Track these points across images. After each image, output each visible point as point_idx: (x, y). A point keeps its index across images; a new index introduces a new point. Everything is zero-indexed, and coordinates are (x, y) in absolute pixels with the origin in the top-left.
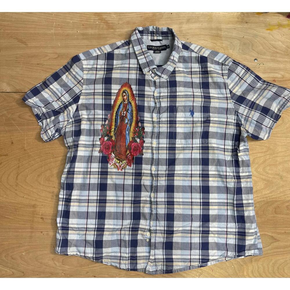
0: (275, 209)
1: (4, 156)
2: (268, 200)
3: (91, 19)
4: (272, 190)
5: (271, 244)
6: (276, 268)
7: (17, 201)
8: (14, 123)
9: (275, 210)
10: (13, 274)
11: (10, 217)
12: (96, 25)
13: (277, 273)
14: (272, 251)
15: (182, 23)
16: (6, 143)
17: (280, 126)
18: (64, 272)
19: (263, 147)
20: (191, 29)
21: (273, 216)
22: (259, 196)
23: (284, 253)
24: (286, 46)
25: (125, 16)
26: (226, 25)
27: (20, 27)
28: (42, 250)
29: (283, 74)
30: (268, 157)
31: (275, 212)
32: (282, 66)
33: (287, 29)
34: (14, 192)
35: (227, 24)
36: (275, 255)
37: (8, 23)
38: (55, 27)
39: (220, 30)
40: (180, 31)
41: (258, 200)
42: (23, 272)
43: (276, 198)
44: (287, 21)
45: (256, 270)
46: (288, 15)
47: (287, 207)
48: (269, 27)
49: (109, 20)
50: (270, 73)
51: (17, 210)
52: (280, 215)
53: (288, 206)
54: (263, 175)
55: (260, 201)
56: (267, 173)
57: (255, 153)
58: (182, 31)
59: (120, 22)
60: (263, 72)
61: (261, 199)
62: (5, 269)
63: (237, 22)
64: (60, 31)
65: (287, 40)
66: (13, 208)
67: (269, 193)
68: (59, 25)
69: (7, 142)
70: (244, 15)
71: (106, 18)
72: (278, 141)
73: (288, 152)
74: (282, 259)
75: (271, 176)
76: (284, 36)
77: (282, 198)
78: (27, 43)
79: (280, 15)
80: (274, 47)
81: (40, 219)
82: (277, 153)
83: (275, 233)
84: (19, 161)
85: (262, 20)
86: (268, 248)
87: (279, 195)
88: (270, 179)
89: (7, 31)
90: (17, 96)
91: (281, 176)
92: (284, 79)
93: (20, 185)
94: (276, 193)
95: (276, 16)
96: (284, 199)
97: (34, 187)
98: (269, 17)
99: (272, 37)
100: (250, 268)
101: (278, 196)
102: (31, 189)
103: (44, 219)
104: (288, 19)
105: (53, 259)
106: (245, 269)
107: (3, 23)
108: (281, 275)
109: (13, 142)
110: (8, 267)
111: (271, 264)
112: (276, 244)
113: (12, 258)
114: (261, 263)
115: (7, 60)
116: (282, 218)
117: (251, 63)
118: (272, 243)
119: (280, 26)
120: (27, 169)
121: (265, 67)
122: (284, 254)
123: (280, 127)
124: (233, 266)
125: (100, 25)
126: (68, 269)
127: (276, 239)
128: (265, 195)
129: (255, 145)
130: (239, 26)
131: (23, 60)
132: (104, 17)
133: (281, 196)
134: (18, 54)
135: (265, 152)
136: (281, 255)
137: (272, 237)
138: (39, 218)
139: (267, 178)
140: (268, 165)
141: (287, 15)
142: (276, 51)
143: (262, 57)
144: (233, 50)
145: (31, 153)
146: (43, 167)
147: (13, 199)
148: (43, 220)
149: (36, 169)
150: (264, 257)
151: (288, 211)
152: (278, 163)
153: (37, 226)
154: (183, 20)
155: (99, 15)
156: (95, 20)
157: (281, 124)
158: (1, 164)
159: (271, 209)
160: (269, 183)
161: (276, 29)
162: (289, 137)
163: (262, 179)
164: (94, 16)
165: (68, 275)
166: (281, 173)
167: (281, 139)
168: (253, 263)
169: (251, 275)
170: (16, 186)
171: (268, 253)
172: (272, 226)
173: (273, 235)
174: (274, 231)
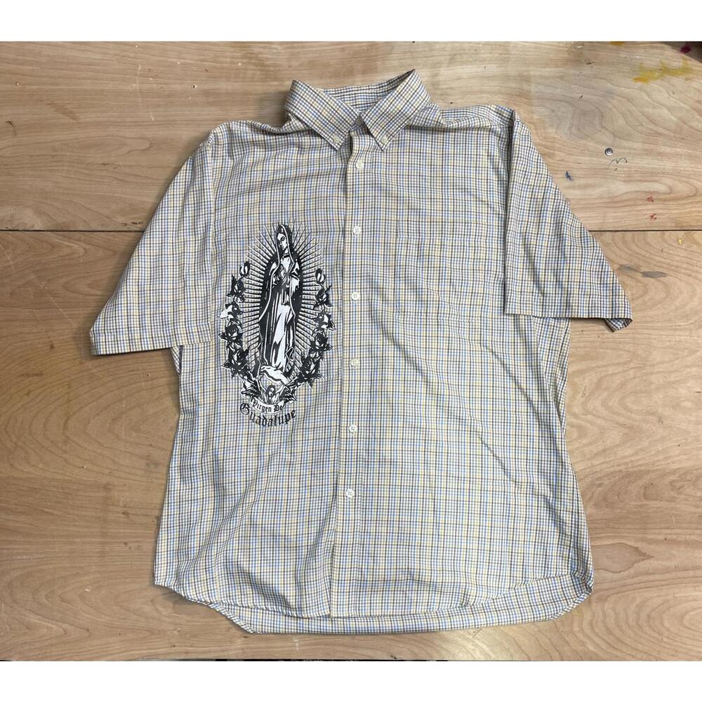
0: (645, 488)
1: (36, 377)
2: (631, 470)
3: (226, 57)
4: (640, 447)
5: (632, 566)
7: (69, 476)
8: (54, 301)
9: (644, 492)
10: (66, 634)
11: (55, 512)
12: (238, 69)
13: (647, 628)
14: (636, 580)
15: (438, 65)
16: (37, 348)
17: (660, 303)
18: (179, 629)
19: (621, 352)
20: (458, 79)
21: (638, 504)
22: (610, 461)
23: (663, 583)
24: (680, 120)
26: (541, 69)
27: (60, 77)
28: (128, 581)
29: (670, 184)
30: (631, 374)
31: (645, 495)
32: (668, 165)
33: (680, 79)
34: (61, 457)
35: (544, 66)
36: (641, 588)
37: (31, 68)
38: (141, 76)
39: (527, 79)
40: (433, 84)
42: (88, 630)
43: (647, 464)
44: (681, 60)
45: (600, 621)
47: (671, 483)
48: (642, 75)
49: (267, 59)
50: (641, 181)
51: (69, 496)
52: (655, 502)
53: (673, 481)
54: (618, 414)
55: (613, 473)
56: (630, 411)
57: (604, 366)
58: (438, 85)
59: (294, 63)
60: (626, 179)
61: (614, 466)
62: (47, 624)
63: (566, 62)
64: (155, 86)
65: (682, 105)
66: (59, 492)
67: (632, 455)
68: (149, 70)
69: (39, 346)
70: (583, 45)
71: (261, 53)
72: (655, 339)
73: (677, 362)
74: (659, 596)
75: (638, 417)
76: (674, 96)
77: (662, 465)
78: (78, 115)
79: (666, 46)
80: (651, 121)
81: (122, 516)
83: (642, 541)
84: (69, 388)
85: (625, 57)
86: (626, 573)
87: (655, 459)
88: (637, 423)
89: (28, 87)
90: (57, 240)
91: (660, 417)
92: (672, 195)
93: (74, 442)
94: (648, 455)
95: (657, 48)
96: (664, 466)
97: (105, 445)
98: (641, 51)
99: (647, 98)
100: (587, 617)
101: (651, 461)
102: (99, 451)
103: (131, 516)
104: (683, 55)
105: (152, 601)
106: (576, 618)
107: (20, 67)
108: (655, 631)
109: (54, 345)
110: (53, 619)
112: (645, 565)
113: (63, 600)
114: (611, 606)
115: (31, 156)
116: (658, 507)
117: (596, 159)
118: (637, 562)
119: (665, 71)
120: (87, 405)
121: (630, 168)
122: (662, 586)
123: (659, 306)
125: (247, 69)
126: (188, 621)
127: (644, 554)
128: (625, 457)
129: (602, 348)
130: (571, 71)
131: (68, 154)
132: (256, 50)
133: (658, 461)
134: (57, 141)
135: (625, 363)
136: (654, 589)
137: (636, 549)
138: (119, 512)
139: (628, 421)
140: (631, 393)
142: (655, 129)
143: (625, 143)
144: (557, 128)
145: (95, 371)
146: (124, 401)
147: (61, 472)
148: (128, 517)
149: (109, 406)
150: (618, 593)
151: (672, 493)
152: (653, 386)
153: (115, 531)
154: (439, 58)
155: (243, 46)
156: (233, 57)
157: (665, 299)
158: (28, 394)
159: (634, 489)
160: (632, 432)
161: (657, 78)
162: (681, 330)
163: (617, 424)
164: (232, 49)
165: (187, 636)
166: (660, 410)
167: (661, 333)
168: (594, 604)
169: (588, 631)
170: (65, 442)
171: (625, 585)
172: (638, 526)
173: (639, 545)
174: (641, 536)
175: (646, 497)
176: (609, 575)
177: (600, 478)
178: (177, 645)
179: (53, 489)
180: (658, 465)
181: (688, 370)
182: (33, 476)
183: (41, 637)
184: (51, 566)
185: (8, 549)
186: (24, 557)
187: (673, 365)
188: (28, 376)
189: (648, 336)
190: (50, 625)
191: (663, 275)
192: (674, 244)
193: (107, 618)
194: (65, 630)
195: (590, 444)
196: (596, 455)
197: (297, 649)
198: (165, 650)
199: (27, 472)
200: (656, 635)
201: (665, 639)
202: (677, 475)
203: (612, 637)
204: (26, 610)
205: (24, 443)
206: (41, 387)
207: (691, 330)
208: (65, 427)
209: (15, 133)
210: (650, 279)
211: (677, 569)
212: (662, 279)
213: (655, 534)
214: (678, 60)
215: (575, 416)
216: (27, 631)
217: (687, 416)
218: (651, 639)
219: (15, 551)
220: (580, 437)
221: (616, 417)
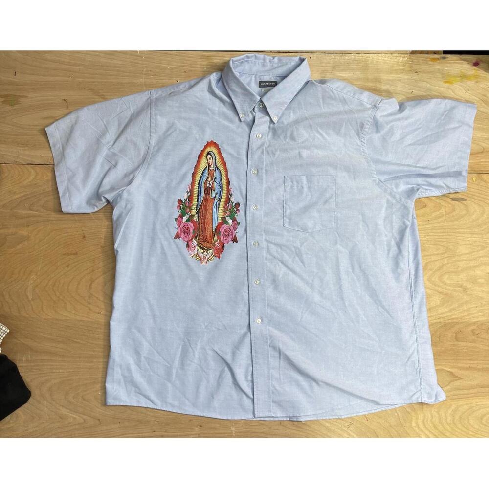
0: (456, 334)
1: (73, 256)
2: (447, 322)
3: (197, 64)
4: (452, 307)
5: (449, 384)
6: (457, 417)
7: (91, 319)
9: (456, 336)
11: (81, 342)
12: (204, 71)
13: (459, 425)
14: (452, 393)
15: (325, 72)
17: (462, 217)
18: (158, 420)
19: (440, 247)
21: (453, 344)
22: (434, 316)
23: (469, 395)
26: (388, 75)
27: (96, 74)
30: (446, 261)
33: (473, 82)
34: (87, 306)
35: (389, 73)
36: (455, 399)
37: (78, 68)
38: (145, 74)
39: (380, 81)
41: (432, 321)
42: (99, 420)
43: (457, 318)
44: (473, 70)
45: (429, 420)
46: (474, 62)
47: (473, 330)
48: (447, 79)
51: (91, 332)
52: (464, 343)
53: (474, 330)
54: (439, 286)
55: (436, 323)
56: (445, 284)
57: (428, 255)
61: (436, 319)
62: (73, 415)
63: (403, 71)
64: (153, 80)
65: (474, 97)
66: (85, 329)
67: (448, 312)
68: (151, 71)
69: (76, 236)
70: (413, 61)
72: (460, 239)
73: (474, 254)
74: (466, 404)
75: (450, 288)
76: (469, 92)
77: (466, 319)
78: (106, 96)
79: (464, 62)
82: (459, 256)
83: (455, 368)
85: (439, 69)
87: (462, 315)
88: (450, 292)
89: (77, 79)
91: (465, 289)
93: (95, 297)
94: (458, 312)
95: (459, 63)
96: (468, 319)
98: (448, 65)
99: (453, 94)
100: (421, 417)
101: (460, 316)
104: (474, 67)
106: (413, 418)
107: (73, 67)
108: (464, 427)
109: (86, 236)
110: (76, 412)
111: (450, 412)
112: (457, 383)
113: (84, 400)
114: (436, 410)
116: (465, 346)
118: (452, 381)
119: (464, 77)
122: (469, 397)
123: (462, 219)
124: (396, 414)
125: (209, 72)
126: (164, 415)
127: (456, 377)
128: (444, 313)
129: (428, 244)
130: (406, 77)
132: (215, 61)
133: (464, 316)
135: (442, 254)
136: (464, 399)
137: (451, 373)
139: (444, 290)
140: (446, 273)
147: (86, 316)
151: (473, 337)
152: (460, 269)
154: (326, 68)
155: (208, 58)
156: (202, 65)
157: (465, 215)
158: (68, 266)
159: (450, 334)
160: (447, 298)
161: (458, 82)
162: (476, 234)
163: (438, 292)
164: (200, 60)
165: (163, 425)
166: (464, 284)
167: (464, 235)
168: (425, 409)
169: (421, 427)
170: (90, 297)
172: (452, 358)
173: (453, 370)
174: (455, 364)
175: (457, 339)
178: (156, 431)
179: (80, 327)
180: (464, 319)
181: (481, 259)
182: (68, 318)
183: (69, 424)
184: (77, 377)
185: (50, 365)
186: (61, 371)
187: (472, 256)
188: (68, 254)
189: (456, 237)
190: (75, 416)
191: (464, 200)
192: (471, 181)
193: (112, 412)
194: (84, 420)
197: (234, 435)
198: (149, 434)
199: (64, 316)
200: (466, 430)
201: (471, 433)
202: (476, 326)
203: (437, 431)
204: (60, 405)
205: (64, 297)
206: (77, 262)
207: (482, 234)
208: (90, 288)
209: (67, 107)
210: (457, 202)
211: (479, 386)
212: (464, 202)
213: (463, 363)
216: (60, 419)
217: (481, 288)
218: (462, 433)
219: (56, 367)
221: (437, 288)
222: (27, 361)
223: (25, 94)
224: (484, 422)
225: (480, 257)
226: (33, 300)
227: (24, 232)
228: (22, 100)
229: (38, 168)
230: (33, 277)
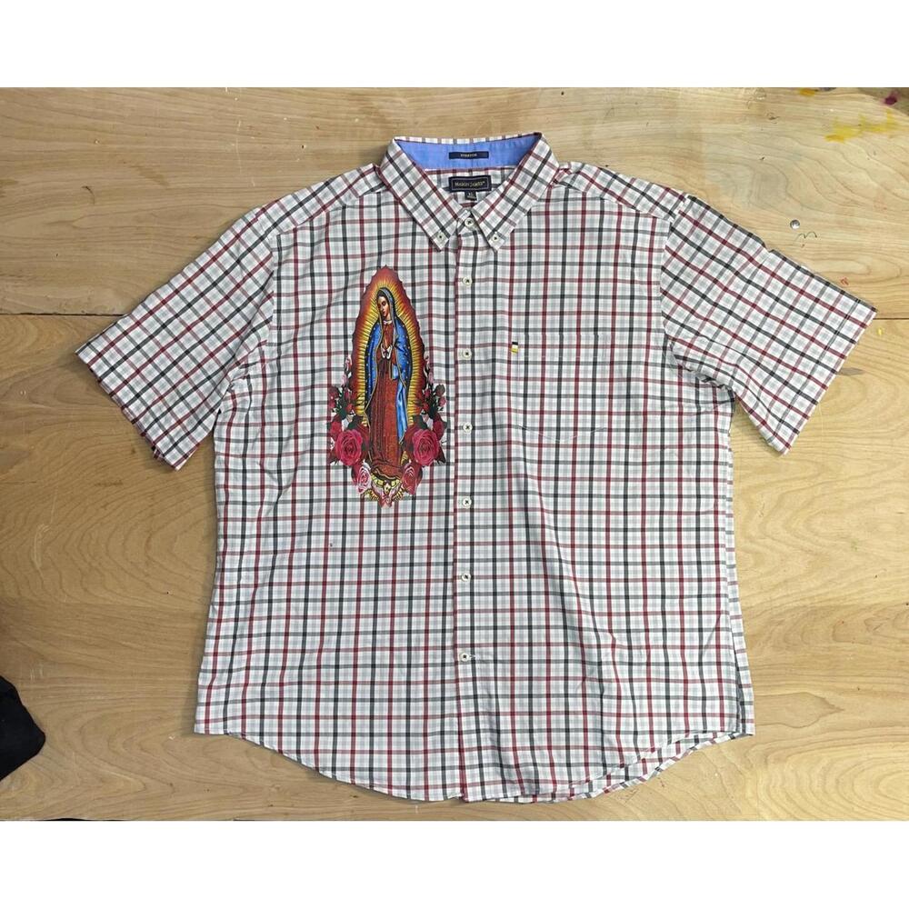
0: (834, 627)
1: (114, 487)
2: (818, 605)
3: (340, 112)
4: (829, 578)
5: (817, 720)
6: (831, 781)
7: (150, 604)
9: (834, 631)
11: (134, 645)
12: (354, 126)
13: (835, 795)
14: (821, 737)
15: (592, 121)
16: (117, 453)
17: (854, 406)
18: (278, 786)
19: (809, 464)
20: (616, 137)
21: (826, 645)
22: (793, 594)
23: (856, 741)
24: (882, 186)
25: (432, 100)
26: (715, 126)
27: (146, 134)
29: (869, 263)
30: (819, 490)
31: (834, 636)
32: (867, 240)
33: (884, 137)
34: (142, 581)
35: (718, 121)
36: (828, 747)
37: (110, 123)
38: (241, 134)
39: (694, 137)
40: (585, 143)
42: (171, 785)
43: (838, 599)
44: (885, 113)
45: (778, 785)
46: (887, 97)
47: (866, 622)
48: (835, 131)
49: (390, 114)
50: (832, 259)
51: (152, 628)
52: (848, 644)
53: (868, 620)
54: (804, 539)
55: (796, 608)
56: (817, 534)
57: (786, 480)
58: (591, 145)
59: (421, 119)
60: (816, 257)
61: (796, 601)
63: (746, 117)
64: (257, 146)
65: (885, 167)
66: (140, 622)
67: (820, 588)
68: (251, 127)
69: (118, 450)
70: (765, 95)
71: (381, 107)
72: (848, 449)
73: (874, 476)
74: (850, 757)
75: (826, 542)
76: (875, 157)
77: (854, 599)
78: (167, 180)
79: (867, 97)
80: (846, 187)
82: (846, 481)
83: (831, 690)
84: (152, 499)
85: (817, 111)
86: (811, 728)
87: (847, 593)
88: (824, 549)
89: (109, 146)
91: (854, 543)
92: (871, 277)
93: (157, 563)
94: (839, 587)
95: (856, 98)
96: (858, 601)
98: (836, 102)
99: (842, 160)
100: (763, 779)
101: (842, 595)
102: (187, 574)
104: (887, 107)
105: (246, 751)
106: (749, 781)
107: (100, 122)
108: (844, 799)
109: (137, 449)
110: (131, 772)
111: (818, 769)
112: (833, 719)
113: (142, 749)
114: (791, 768)
115: (112, 228)
116: (850, 651)
117: (780, 233)
118: (824, 715)
119: (865, 127)
120: (173, 520)
121: (820, 244)
122: (856, 744)
123: (854, 409)
124: (717, 775)
125: (365, 126)
126: (288, 776)
127: (832, 707)
128: (810, 590)
130: (752, 129)
131: (155, 225)
132: (375, 104)
133: (850, 595)
134: (142, 210)
135: (812, 477)
136: (845, 748)
137: (823, 700)
139: (814, 546)
140: (818, 513)
141: (887, 95)
142: (852, 198)
143: (814, 214)
144: (732, 197)
145: (182, 480)
147: (142, 598)
149: (199, 521)
150: (800, 753)
151: (868, 634)
152: (845, 506)
154: (593, 113)
155: (360, 98)
156: (349, 112)
157: (860, 401)
158: (104, 507)
159: (822, 628)
160: (819, 560)
161: (855, 136)
162: (880, 438)
163: (802, 549)
164: (346, 103)
165: (287, 794)
166: (853, 535)
167: (856, 441)
168: (771, 766)
169: (763, 797)
170: (147, 564)
171: (809, 743)
172: (825, 673)
173: (826, 695)
174: (830, 684)
175: (835, 638)
176: (790, 731)
177: (780, 614)
178: (275, 804)
179: (131, 618)
180: (850, 601)
181: (888, 486)
182: (109, 603)
183: (117, 792)
184: (129, 710)
186: (99, 698)
187: (870, 480)
188: (106, 485)
189: (839, 445)
190: (127, 778)
191: (859, 372)
192: (873, 335)
193: (194, 771)
194: (144, 785)
195: (769, 573)
196: (776, 586)
198: (262, 809)
199: (103, 598)
200: (847, 804)
201: (856, 809)
202: (873, 612)
203: (793, 807)
204: (100, 759)
205: (100, 564)
206: (120, 498)
207: (892, 439)
208: (148, 546)
209: (94, 202)
210: (844, 377)
211: (872, 725)
212: (858, 376)
213: (846, 682)
214: (882, 113)
215: (751, 539)
216: (101, 784)
217: (886, 542)
218: (840, 808)
219: (89, 690)
220: (756, 565)
221: (801, 542)
222: (38, 680)
223: (12, 178)
224: (881, 788)
225: (885, 482)
226: (44, 568)
227: (21, 443)
228: (7, 189)
229: (41, 321)
230: (42, 527)
